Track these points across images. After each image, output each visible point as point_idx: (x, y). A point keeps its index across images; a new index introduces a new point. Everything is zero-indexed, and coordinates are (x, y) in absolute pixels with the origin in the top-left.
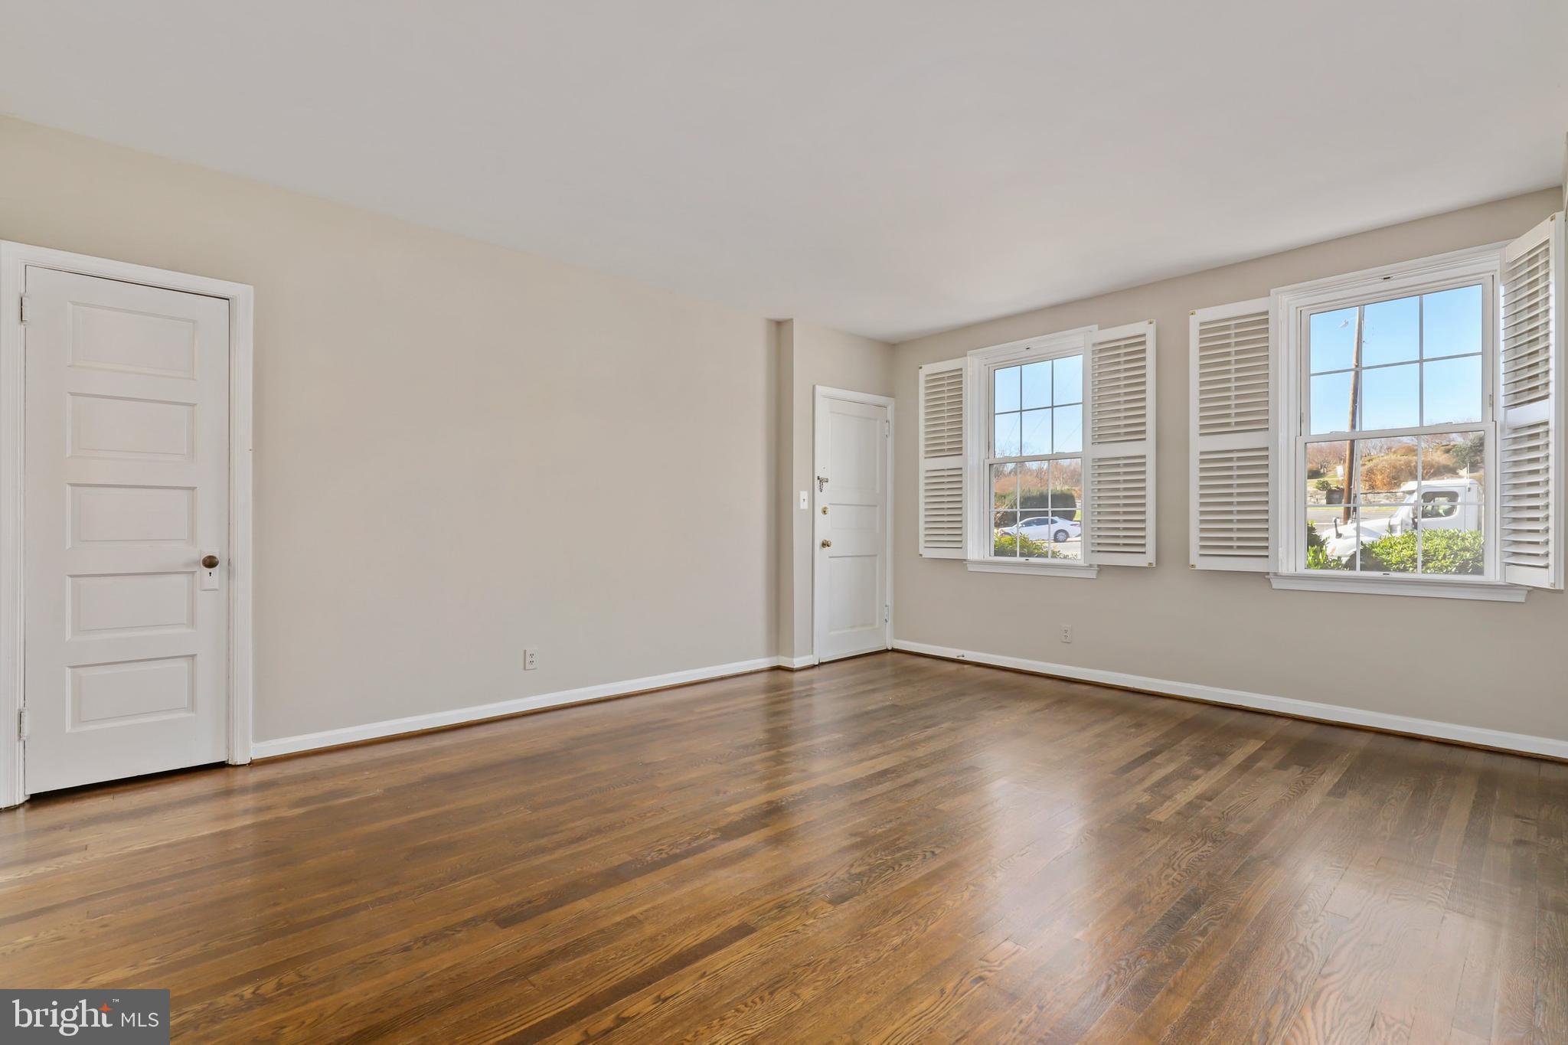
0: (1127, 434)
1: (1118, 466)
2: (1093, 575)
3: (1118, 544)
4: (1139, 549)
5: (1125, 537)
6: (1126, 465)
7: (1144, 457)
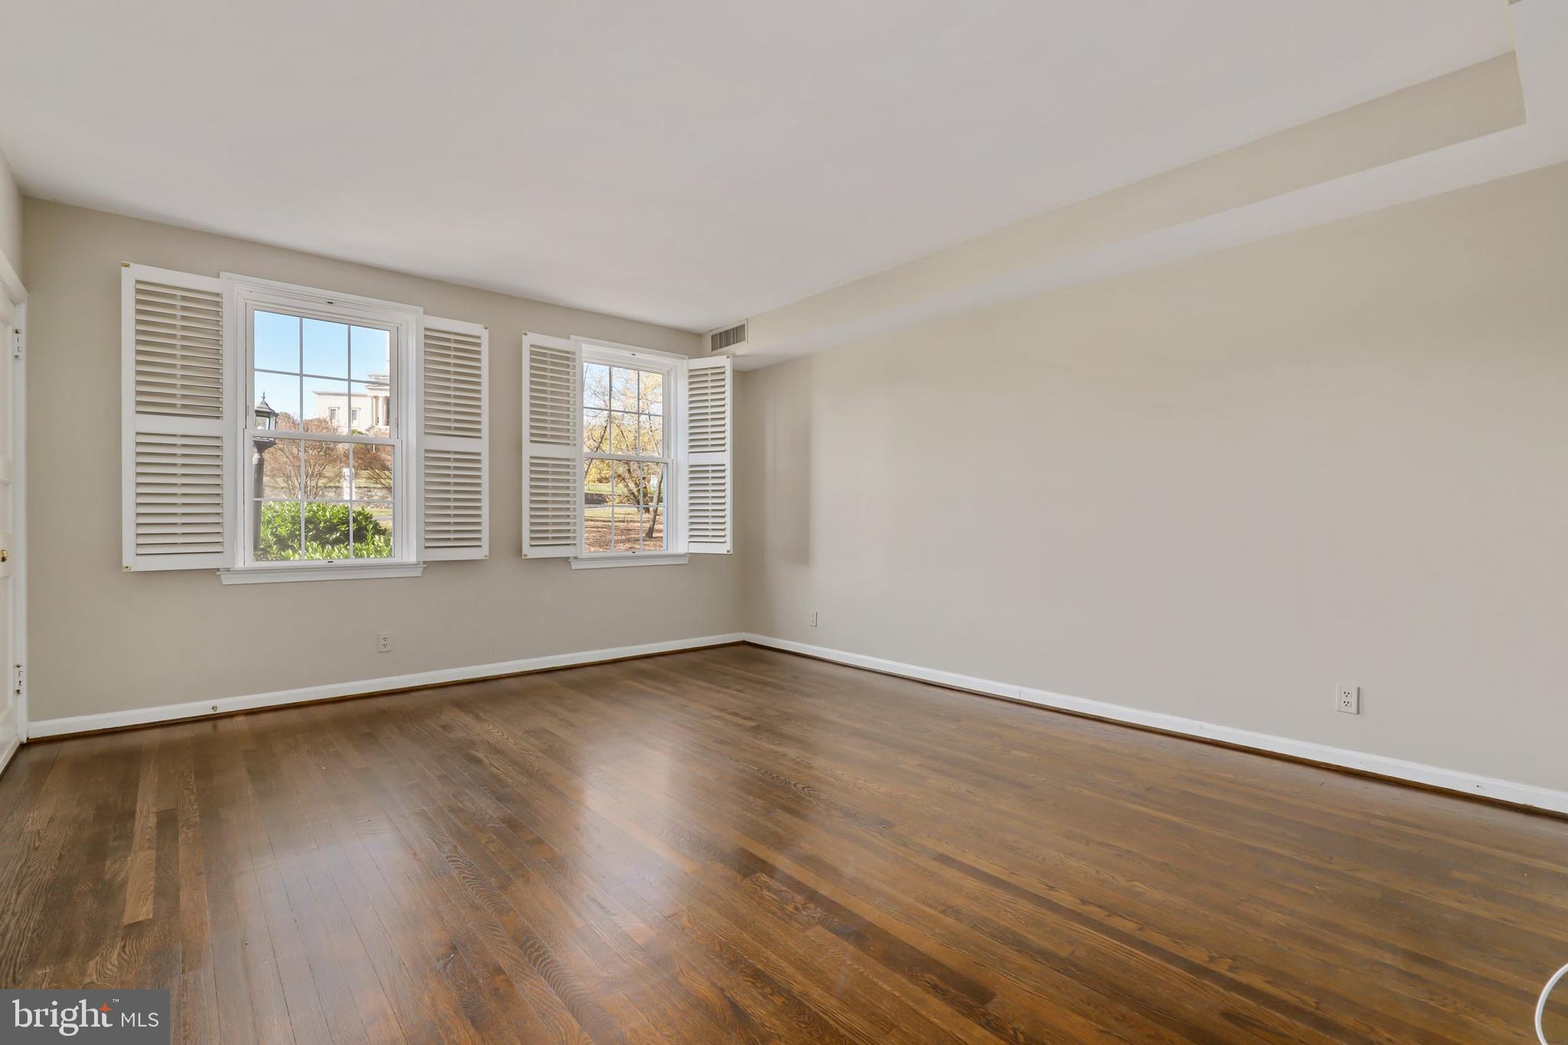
0: (456, 429)
1: (448, 460)
2: (418, 573)
3: (449, 539)
4: (474, 542)
5: (456, 531)
6: (456, 460)
7: (479, 454)
